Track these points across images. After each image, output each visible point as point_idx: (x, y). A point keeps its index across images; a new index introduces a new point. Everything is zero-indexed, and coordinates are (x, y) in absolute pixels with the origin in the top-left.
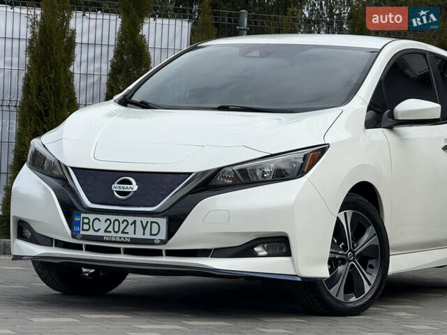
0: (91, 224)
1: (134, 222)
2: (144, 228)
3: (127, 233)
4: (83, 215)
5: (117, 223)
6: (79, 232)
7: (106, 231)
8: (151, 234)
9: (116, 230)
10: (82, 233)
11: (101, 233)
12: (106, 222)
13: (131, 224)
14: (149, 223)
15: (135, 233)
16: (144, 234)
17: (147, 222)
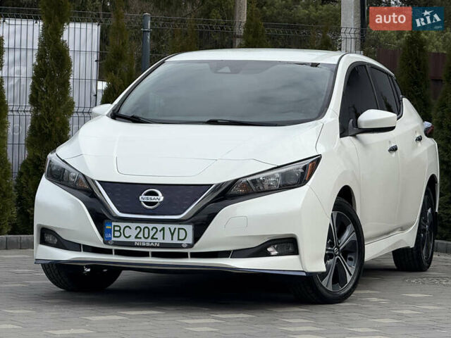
0: (122, 231)
1: (163, 229)
2: (172, 234)
3: (157, 239)
4: (114, 224)
5: (146, 230)
6: (111, 238)
7: (136, 237)
8: (179, 239)
9: (146, 236)
10: (113, 239)
11: (132, 239)
12: (136, 229)
13: (160, 231)
14: (177, 230)
15: (164, 239)
16: (172, 239)
17: (175, 229)
